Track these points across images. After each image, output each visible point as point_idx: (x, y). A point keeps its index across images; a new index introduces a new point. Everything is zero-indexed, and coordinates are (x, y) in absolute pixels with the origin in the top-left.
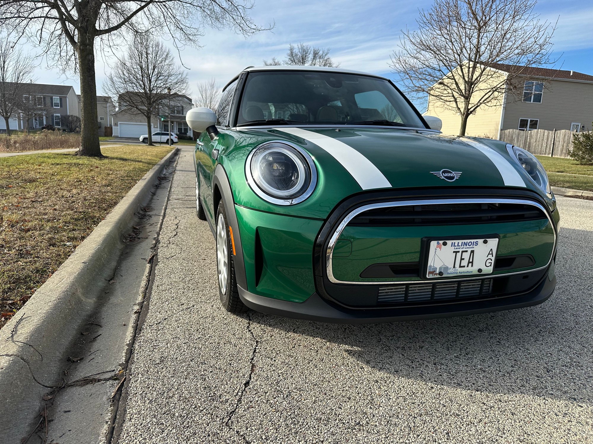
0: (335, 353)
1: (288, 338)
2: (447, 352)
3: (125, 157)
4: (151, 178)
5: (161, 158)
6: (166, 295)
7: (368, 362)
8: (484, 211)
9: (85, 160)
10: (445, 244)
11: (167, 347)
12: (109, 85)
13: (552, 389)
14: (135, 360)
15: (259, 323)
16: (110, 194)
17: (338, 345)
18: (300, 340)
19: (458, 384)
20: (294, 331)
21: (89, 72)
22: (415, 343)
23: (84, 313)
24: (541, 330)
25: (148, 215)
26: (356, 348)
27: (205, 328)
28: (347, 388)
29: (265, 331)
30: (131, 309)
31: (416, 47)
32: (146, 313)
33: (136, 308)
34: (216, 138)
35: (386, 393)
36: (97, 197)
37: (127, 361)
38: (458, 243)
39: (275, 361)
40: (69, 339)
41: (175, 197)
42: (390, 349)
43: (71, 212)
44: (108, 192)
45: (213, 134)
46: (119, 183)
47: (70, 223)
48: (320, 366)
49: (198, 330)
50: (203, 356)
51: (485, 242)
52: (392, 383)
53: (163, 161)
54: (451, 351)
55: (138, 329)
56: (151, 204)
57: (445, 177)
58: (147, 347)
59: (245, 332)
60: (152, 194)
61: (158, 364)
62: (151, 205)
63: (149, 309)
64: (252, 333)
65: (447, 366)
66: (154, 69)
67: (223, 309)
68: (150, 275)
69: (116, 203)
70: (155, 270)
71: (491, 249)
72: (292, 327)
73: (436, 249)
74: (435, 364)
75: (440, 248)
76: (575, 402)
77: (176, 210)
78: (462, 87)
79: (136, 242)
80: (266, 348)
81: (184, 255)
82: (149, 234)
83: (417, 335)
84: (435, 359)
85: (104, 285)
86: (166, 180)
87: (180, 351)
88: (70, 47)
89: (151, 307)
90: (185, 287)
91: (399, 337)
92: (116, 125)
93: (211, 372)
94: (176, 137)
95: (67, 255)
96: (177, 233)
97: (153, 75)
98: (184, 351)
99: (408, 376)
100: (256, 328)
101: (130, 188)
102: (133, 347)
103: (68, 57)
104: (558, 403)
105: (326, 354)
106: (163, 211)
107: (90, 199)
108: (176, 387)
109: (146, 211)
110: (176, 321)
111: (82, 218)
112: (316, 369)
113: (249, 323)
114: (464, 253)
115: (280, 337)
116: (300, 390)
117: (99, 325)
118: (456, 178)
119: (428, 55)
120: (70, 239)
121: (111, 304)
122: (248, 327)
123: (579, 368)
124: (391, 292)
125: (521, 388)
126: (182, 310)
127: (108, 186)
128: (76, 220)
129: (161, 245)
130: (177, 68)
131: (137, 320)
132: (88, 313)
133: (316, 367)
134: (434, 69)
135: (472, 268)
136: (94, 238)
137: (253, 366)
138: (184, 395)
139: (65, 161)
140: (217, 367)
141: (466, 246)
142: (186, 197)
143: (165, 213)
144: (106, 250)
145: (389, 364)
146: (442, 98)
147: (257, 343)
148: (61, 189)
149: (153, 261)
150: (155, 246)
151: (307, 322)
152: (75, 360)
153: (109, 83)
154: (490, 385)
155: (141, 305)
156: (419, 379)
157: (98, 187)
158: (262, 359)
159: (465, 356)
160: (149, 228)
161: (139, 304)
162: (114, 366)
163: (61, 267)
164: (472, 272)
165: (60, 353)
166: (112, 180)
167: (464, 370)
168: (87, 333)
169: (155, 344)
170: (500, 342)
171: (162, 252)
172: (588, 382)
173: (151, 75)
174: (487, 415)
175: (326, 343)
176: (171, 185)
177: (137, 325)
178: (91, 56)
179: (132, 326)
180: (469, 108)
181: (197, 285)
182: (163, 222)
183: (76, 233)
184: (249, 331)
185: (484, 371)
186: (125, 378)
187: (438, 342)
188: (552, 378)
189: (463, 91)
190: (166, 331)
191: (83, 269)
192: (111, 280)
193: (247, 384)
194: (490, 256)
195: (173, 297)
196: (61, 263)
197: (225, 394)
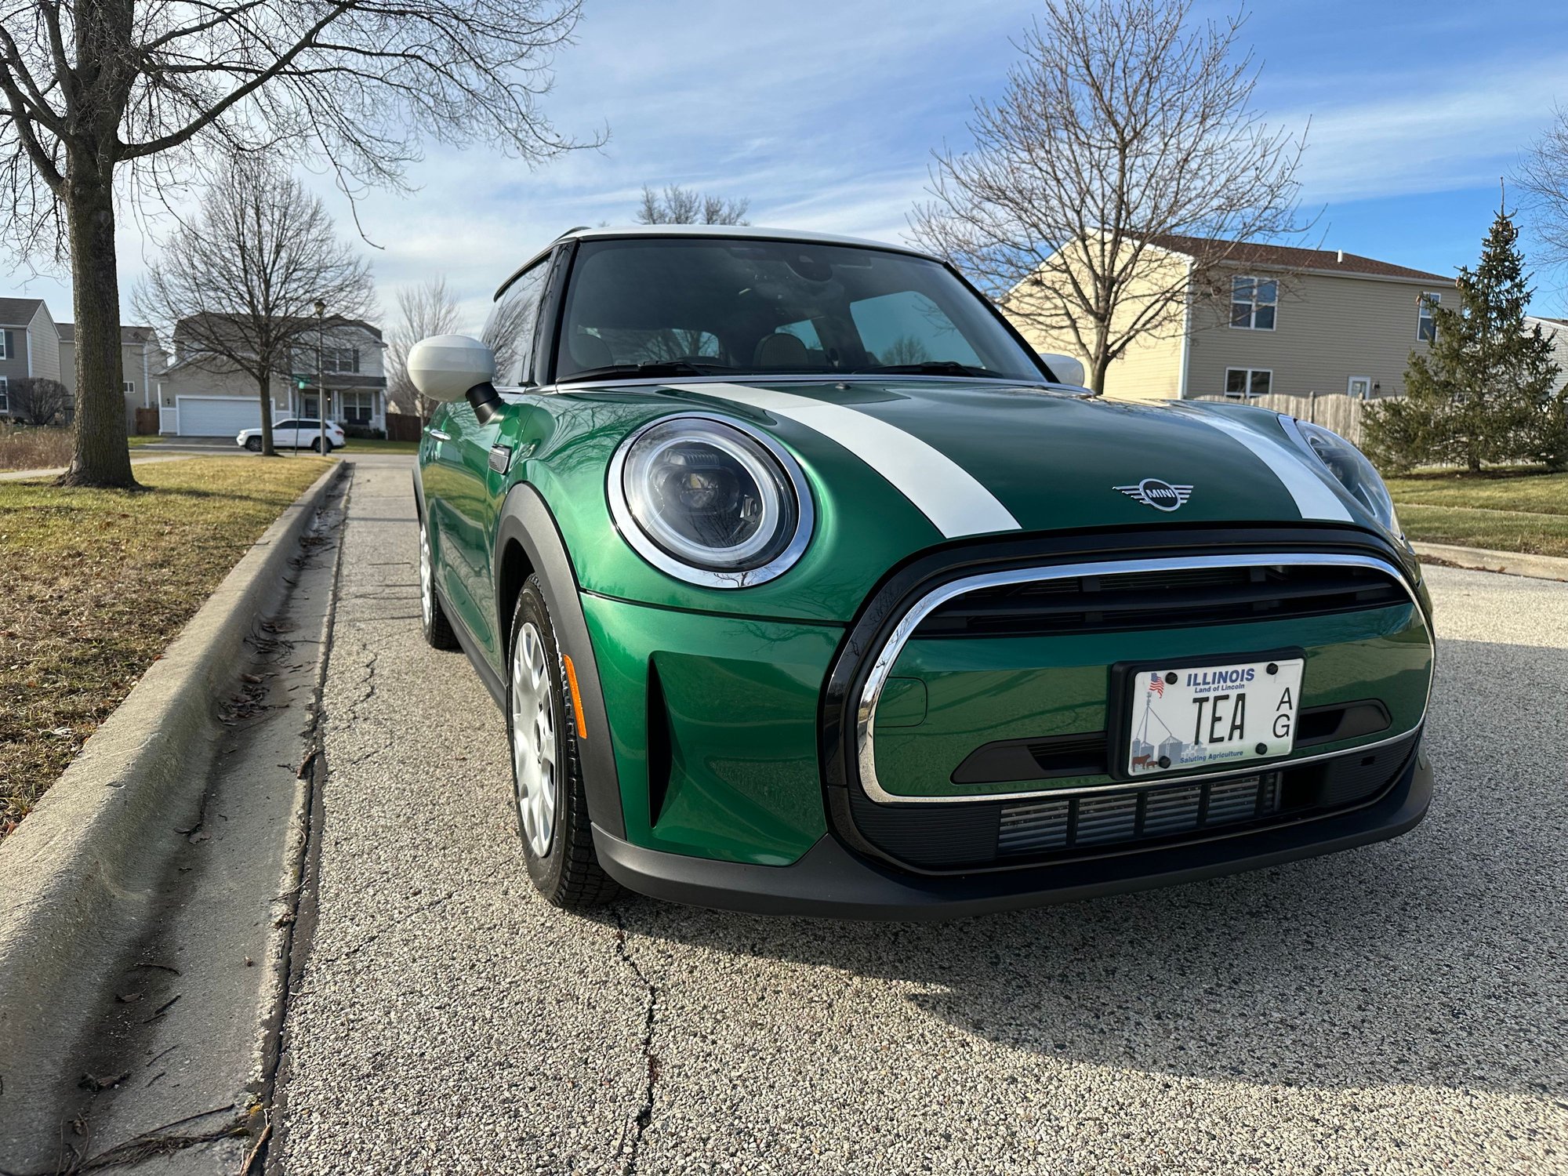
0: (880, 1006)
1: (739, 971)
2: (1183, 981)
3: (201, 486)
4: (284, 540)
5: (304, 489)
6: (365, 868)
7: (977, 1027)
8: (1260, 587)
9: (87, 498)
10: (1172, 679)
11: (390, 1023)
12: (150, 295)
13: (1478, 1062)
14: (296, 1071)
15: (649, 933)
16: (171, 589)
17: (886, 983)
18: (776, 977)
19: (1232, 1069)
20: (752, 949)
21: (98, 257)
22: (1093, 960)
23: (121, 936)
24: (1407, 904)
25: (283, 643)
26: (936, 989)
27: (494, 959)
28: (935, 1107)
29: (670, 956)
30: (264, 914)
31: (970, 193)
32: (311, 922)
33: (280, 910)
34: (494, 416)
35: (1045, 1111)
36: (134, 596)
37: (270, 1074)
38: (1205, 675)
39: (714, 1042)
40: (82, 1018)
41: (353, 589)
42: (1028, 983)
43: (61, 642)
44: (163, 582)
45: (485, 406)
46: (194, 557)
47: (58, 671)
48: (847, 1047)
49: (474, 965)
50: (499, 1043)
51: (1272, 670)
52: (1055, 1082)
53: (309, 495)
54: (1192, 977)
55: (291, 974)
56: (288, 612)
57: (1153, 499)
58: (328, 1027)
59: (612, 963)
60: (287, 584)
61: (368, 1076)
62: (289, 615)
63: (319, 912)
64: (633, 964)
65: (1192, 1020)
66: (278, 253)
67: (538, 899)
68: (309, 812)
69: (190, 613)
70: (322, 796)
71: (1288, 690)
72: (747, 938)
73: (1149, 696)
74: (1159, 1017)
75: (1160, 692)
76: (1546, 1096)
77: (363, 626)
78: (1089, 291)
79: (258, 720)
80: (683, 1007)
81: (401, 750)
82: (292, 694)
83: (1093, 938)
84: (1154, 1003)
85: (175, 848)
86: (324, 545)
87: (428, 1031)
88: (44, 189)
89: (324, 906)
90: (418, 842)
91: (1046, 947)
92: (169, 402)
93: (532, 1089)
94: (338, 432)
95: (58, 766)
96: (373, 688)
97: (276, 268)
98: (442, 1032)
99: (1094, 1057)
100: (645, 948)
101: (226, 570)
102: (282, 1029)
103: (36, 218)
104: (1504, 1102)
105: (856, 1012)
106: (325, 631)
107: (113, 605)
108: (433, 1146)
109: (275, 632)
110: (406, 942)
111: (95, 657)
112: (836, 1059)
113: (621, 937)
114: (1220, 703)
115: (717, 970)
116: (802, 1123)
117: (170, 970)
118: (1180, 502)
119: (1001, 213)
120: (63, 718)
121: (202, 902)
122: (619, 946)
123: (1530, 1000)
124: (1025, 821)
125: (1400, 1067)
126: (418, 911)
127: (162, 566)
128: (77, 662)
129: (330, 724)
130: (343, 249)
131: (287, 948)
132: (132, 934)
133: (836, 1052)
134: (1015, 245)
135: (1241, 742)
136: (138, 712)
137: (654, 1062)
138: (459, 1168)
139: (28, 501)
140: (548, 1073)
141: (1225, 682)
142: (387, 590)
143: (330, 636)
144: (174, 745)
145: (1034, 1026)
146: (1041, 319)
147: (652, 994)
148: (25, 578)
149: (313, 770)
150: (315, 729)
151: (786, 921)
152: (104, 1081)
153: (152, 289)
154: (1318, 1066)
155: (294, 899)
156: (1126, 1062)
157: (133, 568)
158: (675, 1041)
159: (1231, 988)
160: (289, 680)
161: (285, 898)
162: (230, 1094)
163: (43, 800)
164: (1241, 753)
165: (54, 1063)
166: (173, 549)
167: (1239, 1030)
168: (135, 995)
169: (352, 1017)
170: (1312, 944)
171: (336, 745)
172: (1563, 1035)
173: (270, 266)
174: (1332, 1155)
175: (851, 979)
176: (339, 558)
177: (289, 961)
178: (103, 213)
179: (274, 965)
180: (1109, 343)
181: (452, 834)
182: (327, 659)
183: (81, 701)
184: (625, 959)
185: (1293, 1028)
186: (271, 1130)
187: (1150, 954)
188: (1470, 1034)
189: (1092, 302)
190: (379, 975)
191: (112, 803)
192: (195, 831)
193: (644, 1118)
194: (1285, 708)
195: (386, 873)
196: (41, 790)
197: (584, 1154)
